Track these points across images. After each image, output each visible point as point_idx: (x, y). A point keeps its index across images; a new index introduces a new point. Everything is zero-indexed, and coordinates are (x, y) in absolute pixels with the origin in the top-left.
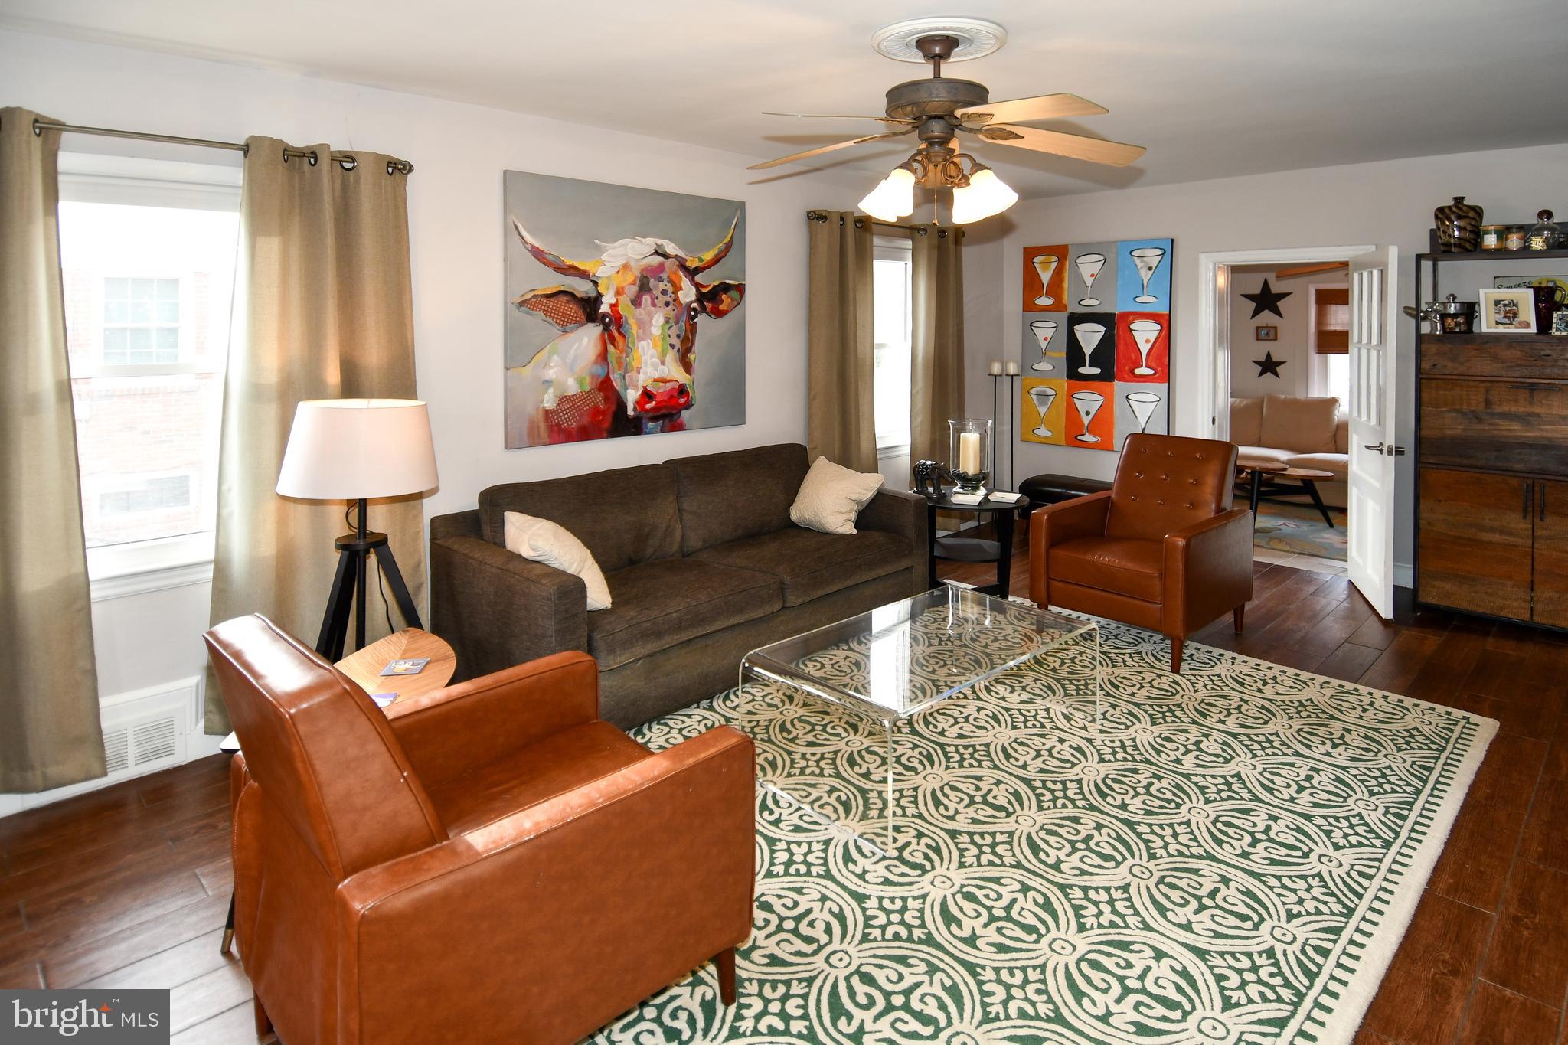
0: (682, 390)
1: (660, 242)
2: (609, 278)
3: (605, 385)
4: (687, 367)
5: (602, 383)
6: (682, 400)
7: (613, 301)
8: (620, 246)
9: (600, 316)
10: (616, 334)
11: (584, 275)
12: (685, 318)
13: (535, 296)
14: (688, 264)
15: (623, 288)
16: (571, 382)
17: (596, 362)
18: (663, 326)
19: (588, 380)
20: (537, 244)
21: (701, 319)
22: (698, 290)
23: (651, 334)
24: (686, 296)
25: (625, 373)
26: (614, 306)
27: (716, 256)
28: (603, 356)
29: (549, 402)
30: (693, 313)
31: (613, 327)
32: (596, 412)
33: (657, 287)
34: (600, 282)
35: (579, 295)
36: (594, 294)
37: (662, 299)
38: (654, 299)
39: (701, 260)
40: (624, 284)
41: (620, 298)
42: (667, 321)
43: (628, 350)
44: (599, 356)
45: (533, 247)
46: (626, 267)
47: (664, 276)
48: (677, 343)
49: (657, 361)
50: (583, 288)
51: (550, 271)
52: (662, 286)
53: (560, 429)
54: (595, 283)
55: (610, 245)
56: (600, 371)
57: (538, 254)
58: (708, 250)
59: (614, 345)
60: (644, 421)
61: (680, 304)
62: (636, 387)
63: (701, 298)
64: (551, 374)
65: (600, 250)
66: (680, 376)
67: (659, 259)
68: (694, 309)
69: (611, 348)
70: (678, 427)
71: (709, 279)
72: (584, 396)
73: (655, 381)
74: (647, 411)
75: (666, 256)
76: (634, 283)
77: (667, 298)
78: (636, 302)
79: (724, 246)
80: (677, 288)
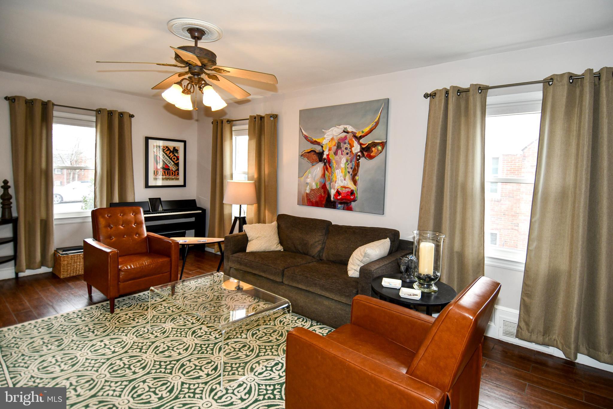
0: (352, 193)
1: (345, 126)
2: (326, 144)
3: (324, 187)
4: (355, 182)
5: (323, 186)
6: (352, 197)
7: (328, 153)
8: (331, 131)
9: (323, 159)
10: (328, 167)
11: (318, 144)
12: (354, 160)
13: (305, 153)
14: (357, 135)
15: (331, 148)
16: (314, 184)
17: (321, 177)
18: (345, 163)
19: (319, 183)
20: (306, 134)
21: (362, 160)
22: (361, 146)
23: (341, 167)
24: (355, 150)
25: (331, 182)
26: (328, 155)
27: (370, 129)
28: (324, 175)
29: (308, 191)
30: (358, 158)
31: (327, 163)
32: (321, 197)
33: (344, 146)
34: (323, 146)
35: (317, 152)
36: (322, 151)
37: (346, 151)
38: (342, 151)
39: (363, 132)
40: (332, 146)
41: (330, 152)
42: (347, 161)
43: (332, 173)
44: (323, 175)
45: (305, 135)
46: (332, 139)
47: (347, 141)
48: (351, 171)
49: (343, 178)
50: (318, 149)
51: (309, 143)
52: (345, 146)
53: (310, 201)
54: (322, 147)
55: (328, 131)
56: (322, 180)
57: (306, 137)
58: (367, 126)
59: (327, 170)
60: (337, 203)
61: (353, 153)
62: (334, 189)
63: (362, 150)
64: (308, 180)
65: (324, 133)
66: (351, 186)
67: (345, 134)
68: (359, 156)
69: (326, 172)
70: (350, 209)
71: (366, 141)
72: (318, 190)
73: (341, 187)
74: (338, 199)
75: (348, 132)
76: (335, 146)
77: (348, 151)
78: (336, 153)
79: (374, 124)
80: (352, 146)
